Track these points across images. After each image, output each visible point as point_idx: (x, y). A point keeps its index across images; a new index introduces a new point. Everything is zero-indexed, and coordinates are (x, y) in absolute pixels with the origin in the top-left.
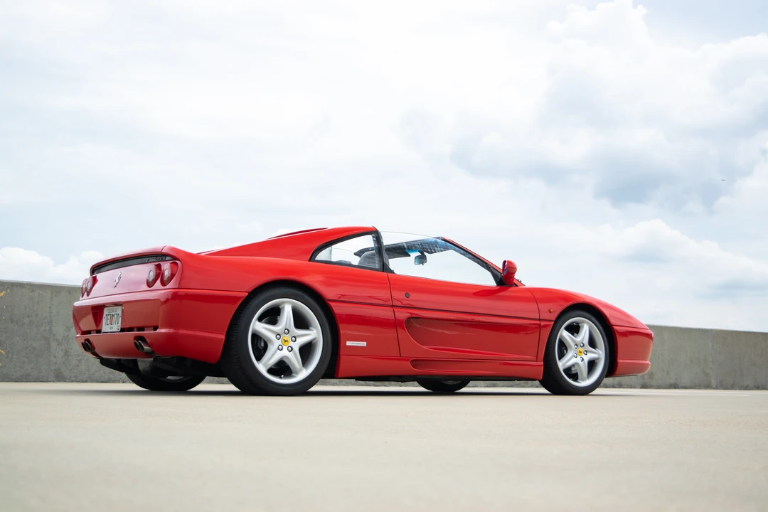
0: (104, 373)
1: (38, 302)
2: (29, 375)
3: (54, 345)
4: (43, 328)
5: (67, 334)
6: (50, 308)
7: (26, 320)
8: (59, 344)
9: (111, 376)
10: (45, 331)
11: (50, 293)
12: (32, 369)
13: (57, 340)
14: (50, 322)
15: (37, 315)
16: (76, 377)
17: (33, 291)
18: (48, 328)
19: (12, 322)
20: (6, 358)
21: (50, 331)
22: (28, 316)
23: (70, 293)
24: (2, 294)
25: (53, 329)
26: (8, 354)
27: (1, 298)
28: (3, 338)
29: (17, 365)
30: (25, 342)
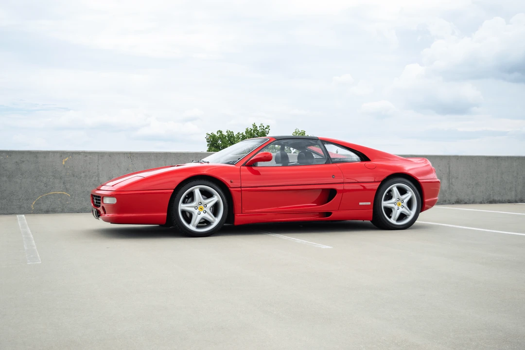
1: (90, 163)
2: (86, 208)
4: (94, 179)
6: (98, 166)
7: (83, 175)
10: (94, 181)
11: (97, 157)
12: (87, 204)
14: (98, 175)
15: (89, 171)
17: (86, 156)
18: (97, 179)
19: (74, 176)
20: (71, 198)
21: (98, 180)
22: (84, 172)
23: (110, 156)
24: (66, 160)
25: (100, 179)
26: (72, 195)
27: (65, 162)
28: (68, 187)
29: (78, 202)
30: (83, 188)
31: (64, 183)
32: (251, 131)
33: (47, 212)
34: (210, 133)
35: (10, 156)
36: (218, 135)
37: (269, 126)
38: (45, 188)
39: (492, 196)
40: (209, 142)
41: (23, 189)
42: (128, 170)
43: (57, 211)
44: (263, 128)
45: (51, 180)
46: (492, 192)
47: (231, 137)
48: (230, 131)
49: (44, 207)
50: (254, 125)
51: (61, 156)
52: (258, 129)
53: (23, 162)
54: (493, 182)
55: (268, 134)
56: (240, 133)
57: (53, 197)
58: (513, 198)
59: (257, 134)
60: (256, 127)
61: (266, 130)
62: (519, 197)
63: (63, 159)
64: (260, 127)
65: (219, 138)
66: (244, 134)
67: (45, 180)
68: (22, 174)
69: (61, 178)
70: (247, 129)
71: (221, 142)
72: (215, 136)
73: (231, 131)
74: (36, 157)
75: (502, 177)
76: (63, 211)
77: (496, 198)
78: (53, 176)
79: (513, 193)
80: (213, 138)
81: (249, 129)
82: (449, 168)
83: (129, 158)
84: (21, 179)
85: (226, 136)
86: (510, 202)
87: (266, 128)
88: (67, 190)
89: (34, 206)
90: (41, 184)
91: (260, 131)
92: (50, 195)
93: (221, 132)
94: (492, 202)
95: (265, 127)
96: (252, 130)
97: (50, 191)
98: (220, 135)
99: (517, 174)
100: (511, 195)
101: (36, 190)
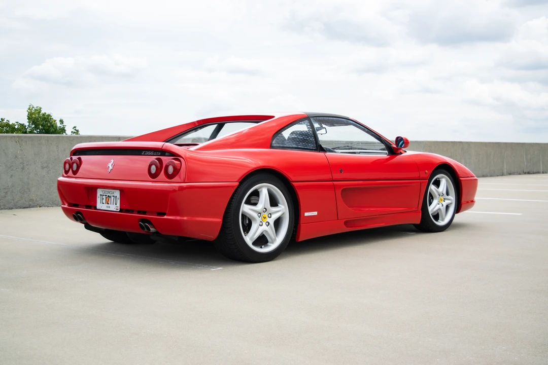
0: (25, 201)
9: (31, 203)
16: (4, 205)
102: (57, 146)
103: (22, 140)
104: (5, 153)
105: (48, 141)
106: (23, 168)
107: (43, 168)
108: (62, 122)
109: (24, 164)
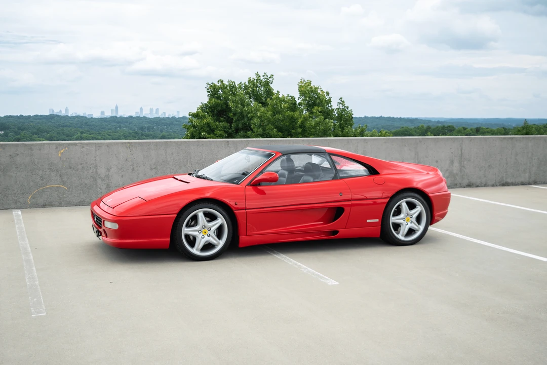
1: (87, 154)
2: (84, 201)
3: (99, 181)
4: (91, 171)
5: (107, 173)
6: (95, 157)
7: (80, 167)
8: (103, 180)
10: (92, 173)
11: (94, 148)
12: (85, 197)
13: (101, 178)
14: (96, 167)
15: (86, 163)
17: (83, 147)
18: (94, 170)
19: (70, 168)
20: (68, 191)
21: (96, 172)
22: (81, 164)
23: (108, 146)
24: (62, 151)
25: (98, 170)
26: (69, 188)
27: (62, 154)
28: (65, 179)
29: (76, 195)
30: (80, 180)
31: (60, 176)
32: (253, 81)
33: (44, 206)
34: (210, 83)
35: (4, 149)
36: (219, 85)
37: (273, 75)
38: (41, 182)
39: (504, 178)
40: (209, 92)
41: (18, 183)
42: (127, 160)
43: (54, 205)
44: (266, 77)
45: (47, 173)
46: (505, 174)
47: (233, 87)
48: (231, 82)
49: (41, 201)
50: (257, 74)
51: (57, 148)
52: (261, 79)
53: (18, 155)
54: (507, 164)
55: (271, 83)
56: (243, 83)
57: (49, 190)
58: (527, 180)
59: (260, 84)
60: (260, 76)
61: (270, 79)
62: (533, 178)
63: (58, 151)
64: (263, 76)
65: (221, 88)
66: (247, 84)
67: (40, 173)
68: (17, 168)
69: (57, 171)
70: (250, 79)
71: (222, 93)
72: (215, 86)
73: (233, 81)
74: (31, 149)
75: (516, 159)
76: (60, 205)
77: (509, 180)
78: (49, 168)
79: (527, 175)
80: (214, 89)
81: (251, 78)
82: (461, 151)
83: (128, 148)
84: (16, 172)
85: (227, 86)
86: (523, 184)
87: (270, 78)
88: (64, 183)
89: (30, 200)
90: (37, 177)
91: (263, 80)
92: (46, 188)
93: (222, 81)
94: (505, 184)
95: (269, 76)
96: (255, 79)
97: (46, 185)
98: (221, 85)
99: (532, 154)
100: (525, 177)
101: (31, 184)
102: (165, 150)
103: (132, 146)
104: (117, 157)
105: (157, 146)
106: (133, 170)
107: (151, 169)
108: (328, 94)
109: (133, 166)
